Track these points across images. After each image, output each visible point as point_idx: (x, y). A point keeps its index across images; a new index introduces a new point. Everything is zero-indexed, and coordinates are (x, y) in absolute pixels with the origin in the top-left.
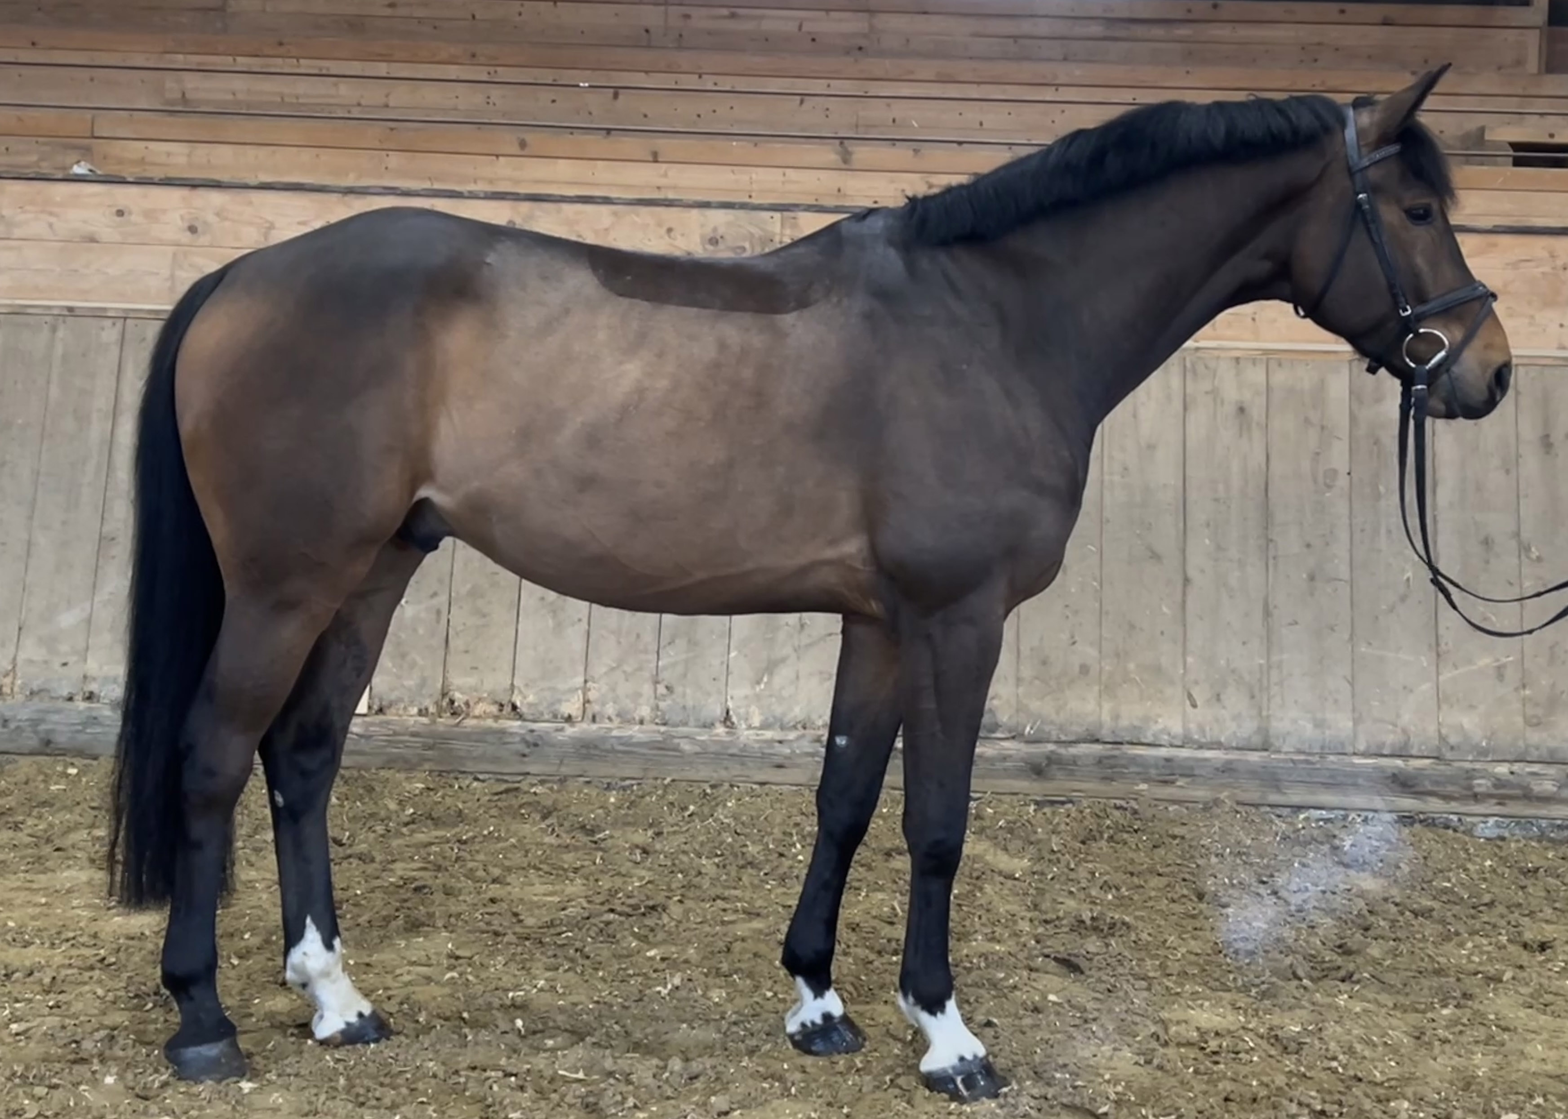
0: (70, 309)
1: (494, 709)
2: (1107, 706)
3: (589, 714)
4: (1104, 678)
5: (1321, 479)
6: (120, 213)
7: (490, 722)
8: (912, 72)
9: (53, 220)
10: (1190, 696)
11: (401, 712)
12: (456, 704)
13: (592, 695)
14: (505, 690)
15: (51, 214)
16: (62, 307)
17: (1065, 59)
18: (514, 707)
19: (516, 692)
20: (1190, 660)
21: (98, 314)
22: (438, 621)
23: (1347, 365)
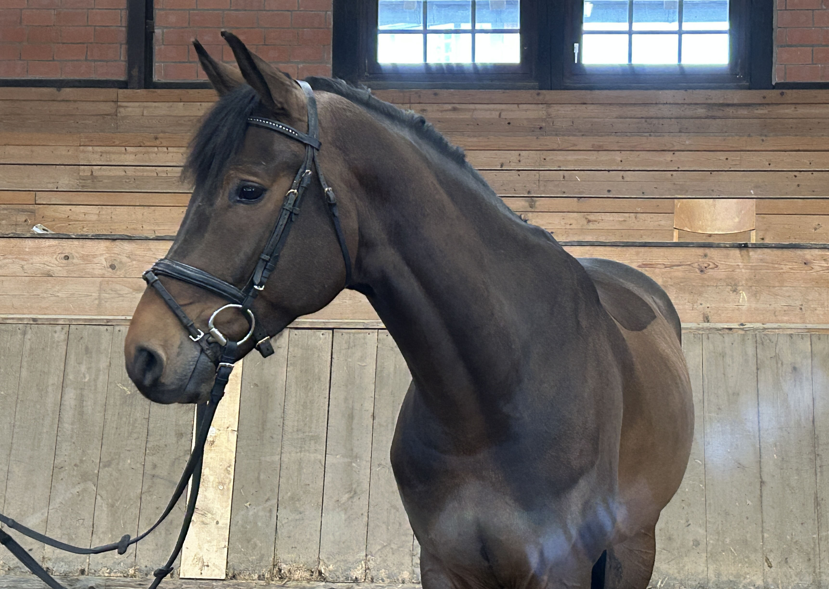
0: (34, 320)
1: (307, 574)
2: (712, 567)
3: (369, 576)
4: (709, 549)
6: (67, 258)
7: (304, 583)
8: (575, 145)
9: (23, 263)
10: (767, 560)
11: (246, 578)
12: (283, 572)
13: (371, 564)
14: (314, 562)
15: (23, 259)
16: (29, 319)
17: (680, 132)
18: (320, 573)
19: (321, 563)
20: (766, 535)
21: (53, 323)
22: (270, 517)
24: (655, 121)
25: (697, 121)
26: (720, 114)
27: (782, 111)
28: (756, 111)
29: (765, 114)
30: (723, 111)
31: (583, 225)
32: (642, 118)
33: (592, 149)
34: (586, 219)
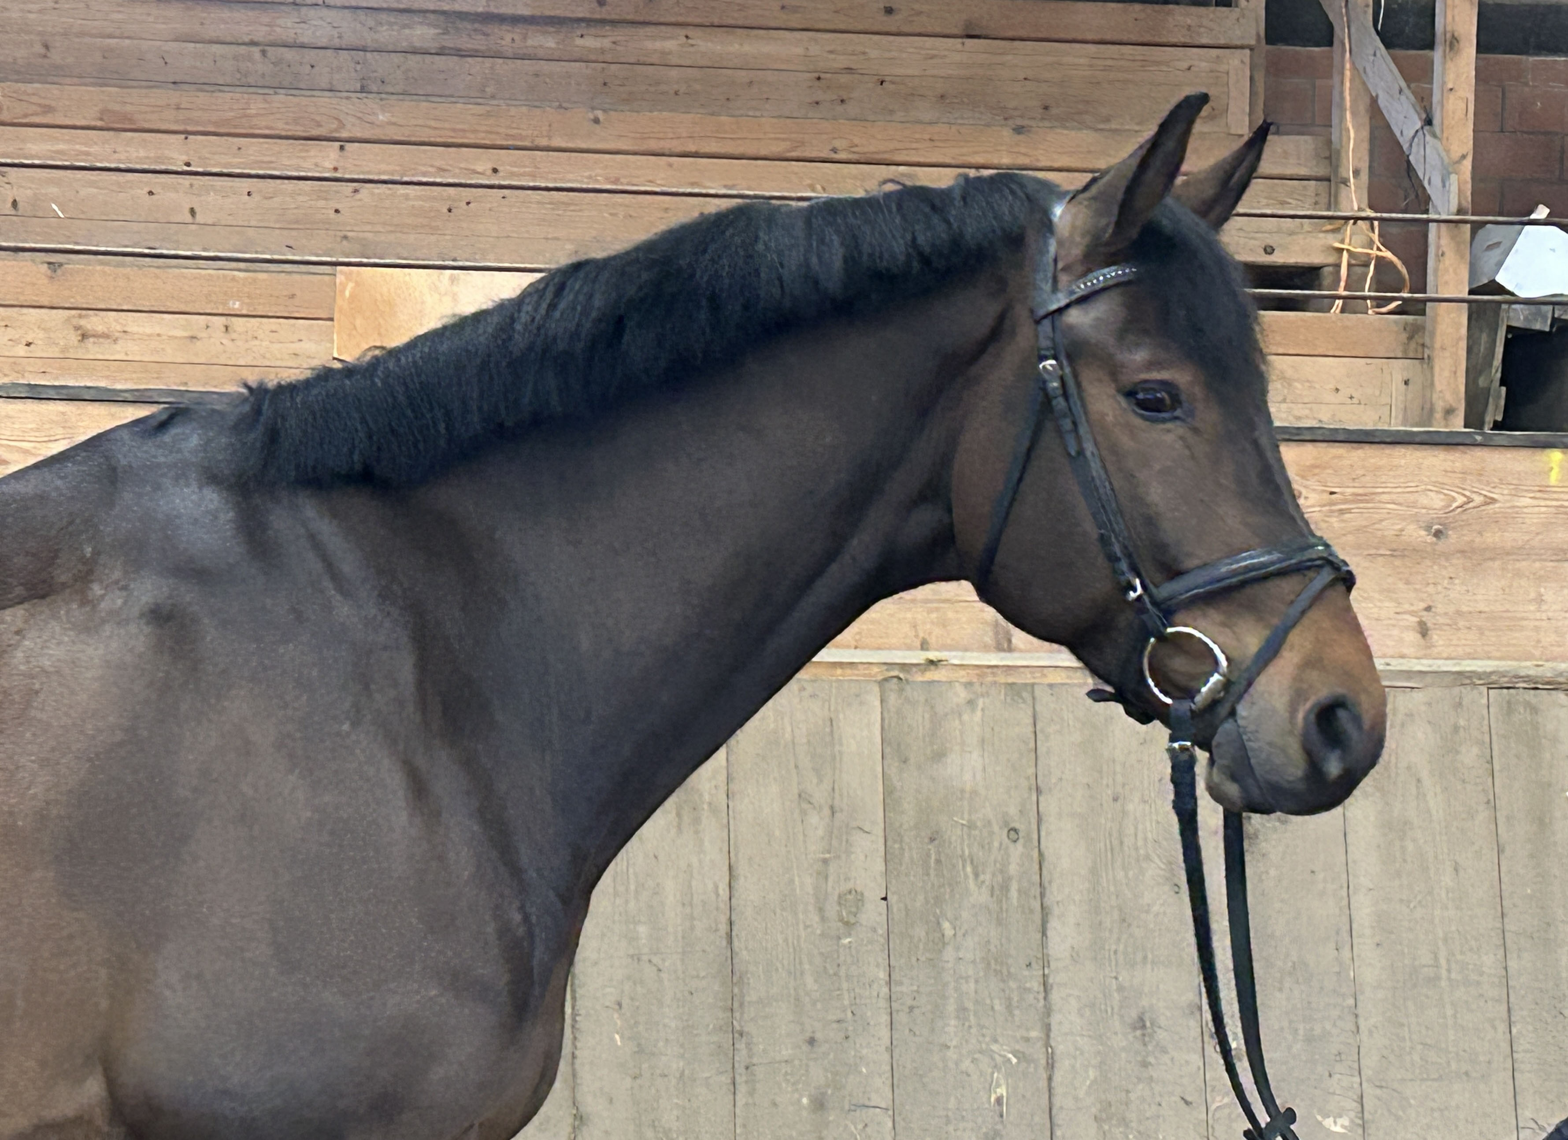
5: (832, 910)
8: (48, 109)
17: (363, 90)
23: (876, 689)
24: (289, 54)
25: (413, 61)
26: (478, 43)
27: (649, 45)
28: (579, 42)
29: (603, 51)
30: (487, 35)
31: (65, 349)
32: (253, 43)
33: (99, 123)
34: (77, 328)
